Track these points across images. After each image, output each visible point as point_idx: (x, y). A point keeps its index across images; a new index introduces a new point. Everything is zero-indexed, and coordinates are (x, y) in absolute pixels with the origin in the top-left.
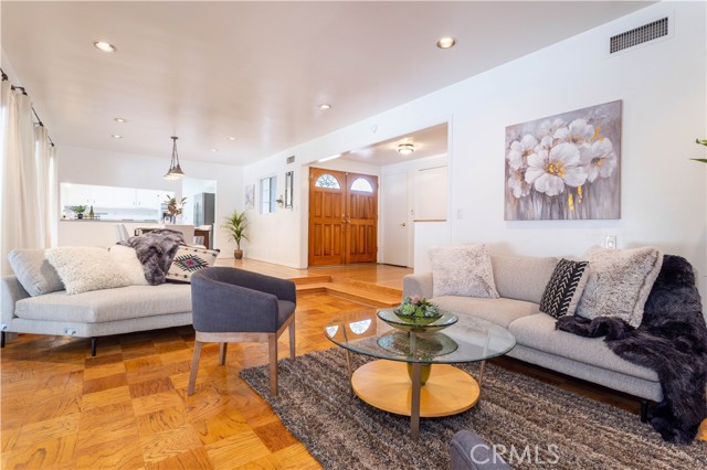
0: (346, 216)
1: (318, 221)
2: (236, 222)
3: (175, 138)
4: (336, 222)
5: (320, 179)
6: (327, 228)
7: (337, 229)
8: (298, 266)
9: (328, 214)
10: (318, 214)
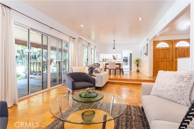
0: (173, 58)
1: (157, 60)
2: (137, 61)
3: (114, 40)
4: (167, 60)
5: (159, 44)
6: (162, 63)
7: (168, 63)
8: (148, 76)
9: (163, 57)
10: (158, 57)
